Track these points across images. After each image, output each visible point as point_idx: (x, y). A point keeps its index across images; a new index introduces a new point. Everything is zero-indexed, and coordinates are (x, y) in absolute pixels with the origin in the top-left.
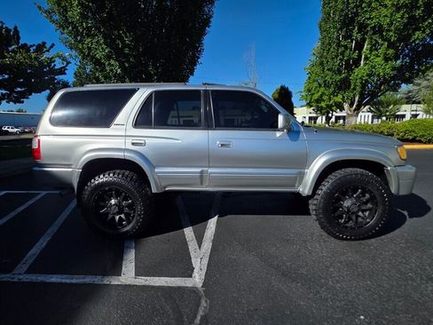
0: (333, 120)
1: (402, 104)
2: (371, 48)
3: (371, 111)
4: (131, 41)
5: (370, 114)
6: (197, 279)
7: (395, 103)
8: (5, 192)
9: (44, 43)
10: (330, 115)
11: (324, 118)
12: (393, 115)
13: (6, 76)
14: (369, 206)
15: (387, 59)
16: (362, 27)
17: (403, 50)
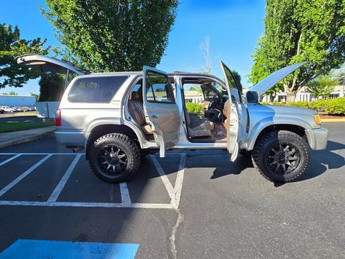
0: (276, 99)
1: (335, 85)
2: (306, 40)
3: (309, 91)
4: (111, 38)
5: (309, 94)
6: (174, 204)
7: (330, 84)
8: (21, 154)
9: (39, 39)
10: (274, 95)
11: (269, 97)
12: (328, 94)
13: (9, 66)
14: (295, 157)
15: (319, 48)
16: (297, 24)
17: (332, 41)
